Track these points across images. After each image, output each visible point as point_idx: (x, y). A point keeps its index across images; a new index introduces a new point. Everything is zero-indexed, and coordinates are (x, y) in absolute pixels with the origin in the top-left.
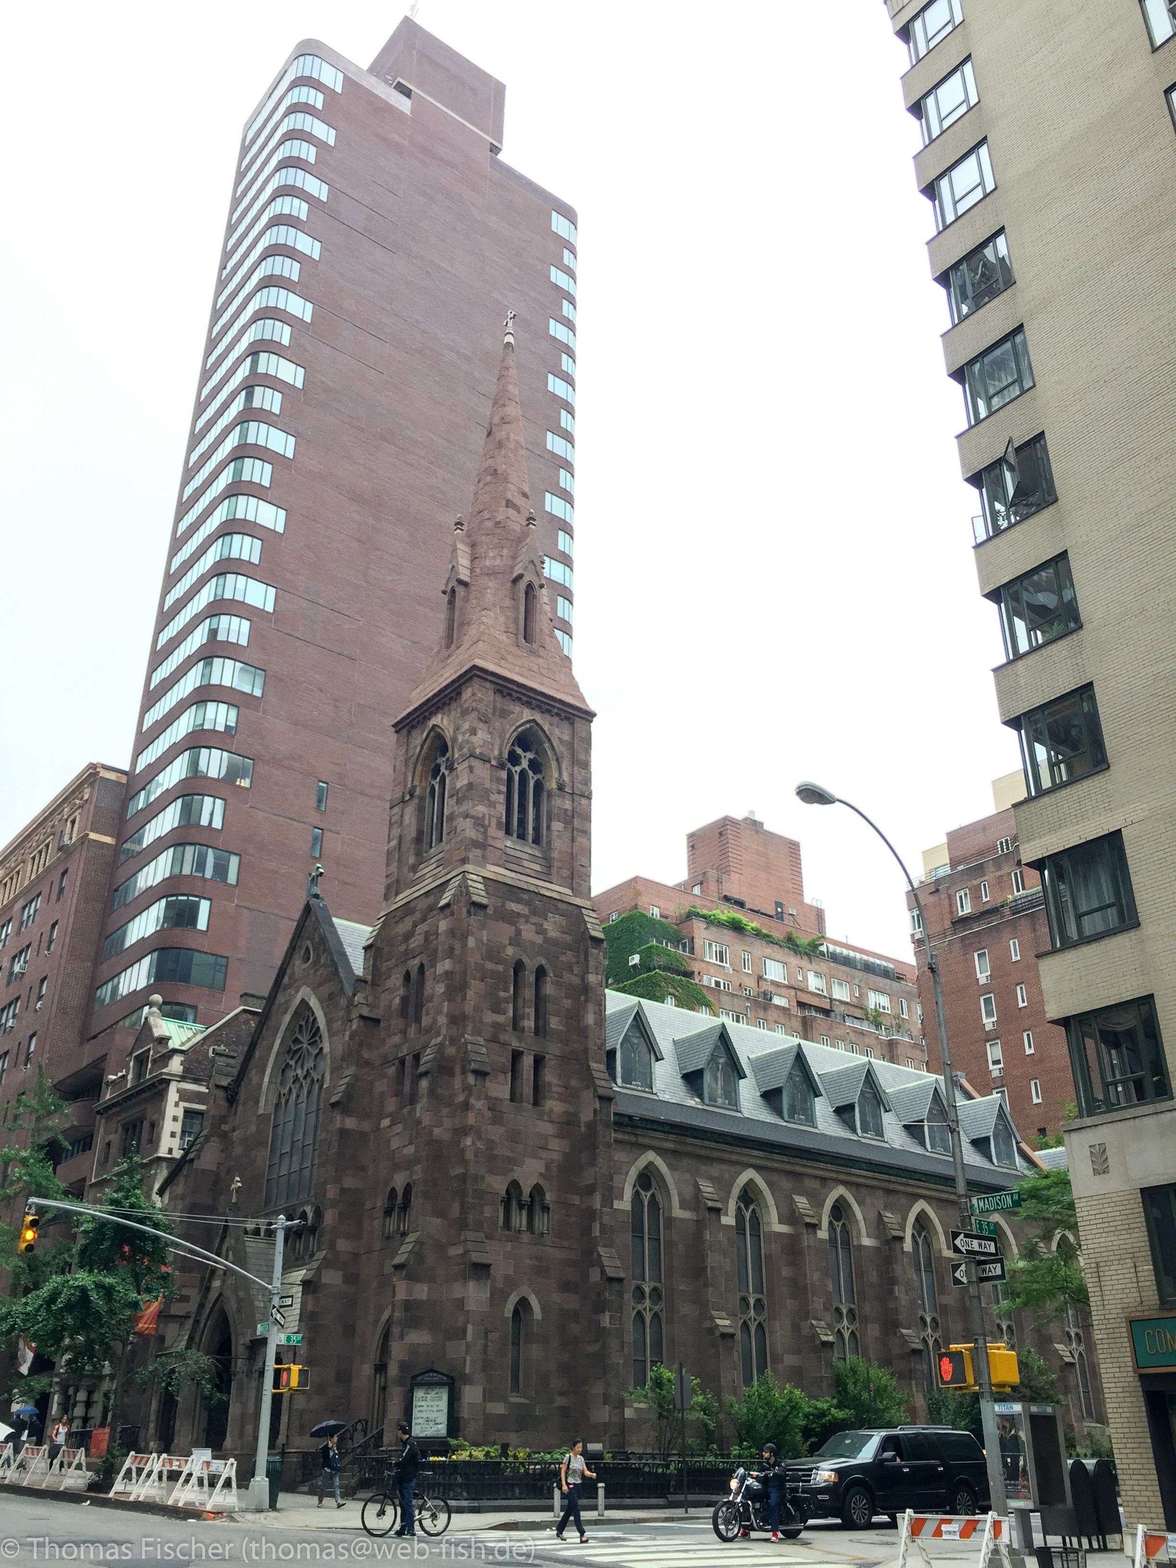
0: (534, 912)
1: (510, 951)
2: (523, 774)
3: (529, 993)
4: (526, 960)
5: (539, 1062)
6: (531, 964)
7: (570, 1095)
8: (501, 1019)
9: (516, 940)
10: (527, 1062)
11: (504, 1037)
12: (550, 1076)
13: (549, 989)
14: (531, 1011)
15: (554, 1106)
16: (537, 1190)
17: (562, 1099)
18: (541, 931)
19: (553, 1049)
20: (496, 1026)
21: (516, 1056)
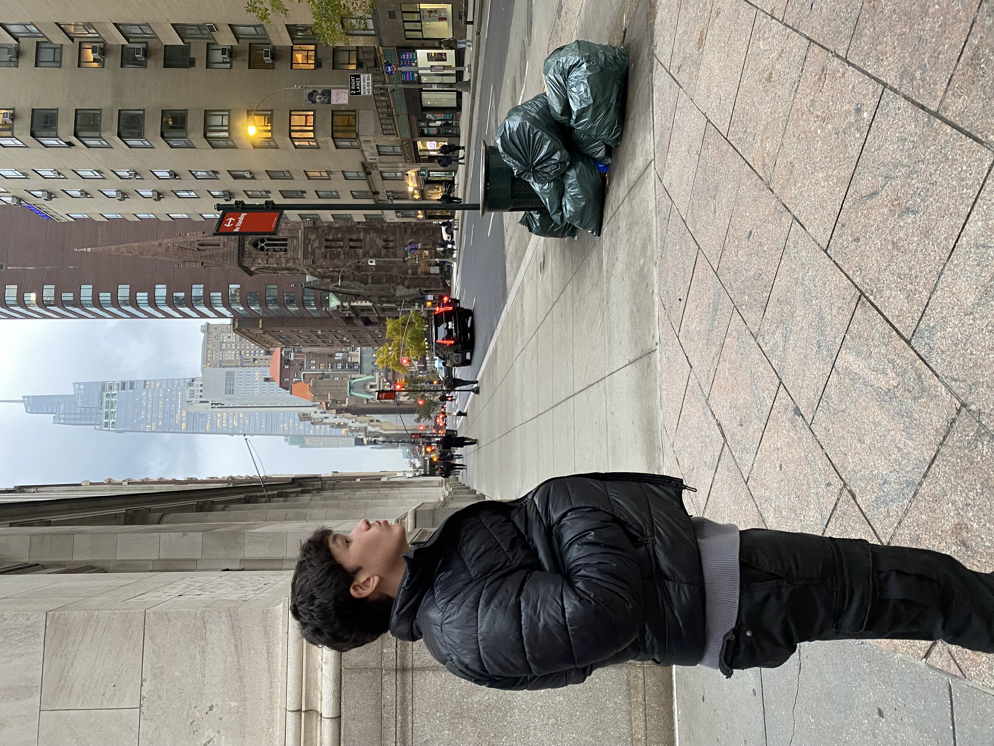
0: (310, 243)
1: (323, 250)
2: (266, 245)
3: (333, 244)
4: (324, 245)
5: (351, 240)
6: (325, 243)
7: (358, 231)
8: (342, 252)
9: (319, 248)
10: (352, 244)
11: (347, 251)
12: (354, 237)
13: (331, 237)
14: (338, 243)
15: (362, 236)
16: (385, 241)
17: (360, 233)
18: (314, 240)
19: (348, 236)
20: (344, 254)
21: (351, 247)
